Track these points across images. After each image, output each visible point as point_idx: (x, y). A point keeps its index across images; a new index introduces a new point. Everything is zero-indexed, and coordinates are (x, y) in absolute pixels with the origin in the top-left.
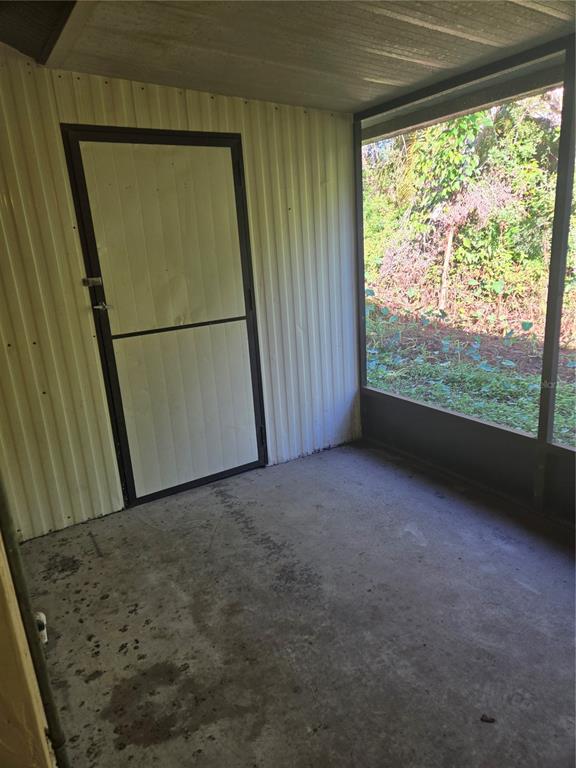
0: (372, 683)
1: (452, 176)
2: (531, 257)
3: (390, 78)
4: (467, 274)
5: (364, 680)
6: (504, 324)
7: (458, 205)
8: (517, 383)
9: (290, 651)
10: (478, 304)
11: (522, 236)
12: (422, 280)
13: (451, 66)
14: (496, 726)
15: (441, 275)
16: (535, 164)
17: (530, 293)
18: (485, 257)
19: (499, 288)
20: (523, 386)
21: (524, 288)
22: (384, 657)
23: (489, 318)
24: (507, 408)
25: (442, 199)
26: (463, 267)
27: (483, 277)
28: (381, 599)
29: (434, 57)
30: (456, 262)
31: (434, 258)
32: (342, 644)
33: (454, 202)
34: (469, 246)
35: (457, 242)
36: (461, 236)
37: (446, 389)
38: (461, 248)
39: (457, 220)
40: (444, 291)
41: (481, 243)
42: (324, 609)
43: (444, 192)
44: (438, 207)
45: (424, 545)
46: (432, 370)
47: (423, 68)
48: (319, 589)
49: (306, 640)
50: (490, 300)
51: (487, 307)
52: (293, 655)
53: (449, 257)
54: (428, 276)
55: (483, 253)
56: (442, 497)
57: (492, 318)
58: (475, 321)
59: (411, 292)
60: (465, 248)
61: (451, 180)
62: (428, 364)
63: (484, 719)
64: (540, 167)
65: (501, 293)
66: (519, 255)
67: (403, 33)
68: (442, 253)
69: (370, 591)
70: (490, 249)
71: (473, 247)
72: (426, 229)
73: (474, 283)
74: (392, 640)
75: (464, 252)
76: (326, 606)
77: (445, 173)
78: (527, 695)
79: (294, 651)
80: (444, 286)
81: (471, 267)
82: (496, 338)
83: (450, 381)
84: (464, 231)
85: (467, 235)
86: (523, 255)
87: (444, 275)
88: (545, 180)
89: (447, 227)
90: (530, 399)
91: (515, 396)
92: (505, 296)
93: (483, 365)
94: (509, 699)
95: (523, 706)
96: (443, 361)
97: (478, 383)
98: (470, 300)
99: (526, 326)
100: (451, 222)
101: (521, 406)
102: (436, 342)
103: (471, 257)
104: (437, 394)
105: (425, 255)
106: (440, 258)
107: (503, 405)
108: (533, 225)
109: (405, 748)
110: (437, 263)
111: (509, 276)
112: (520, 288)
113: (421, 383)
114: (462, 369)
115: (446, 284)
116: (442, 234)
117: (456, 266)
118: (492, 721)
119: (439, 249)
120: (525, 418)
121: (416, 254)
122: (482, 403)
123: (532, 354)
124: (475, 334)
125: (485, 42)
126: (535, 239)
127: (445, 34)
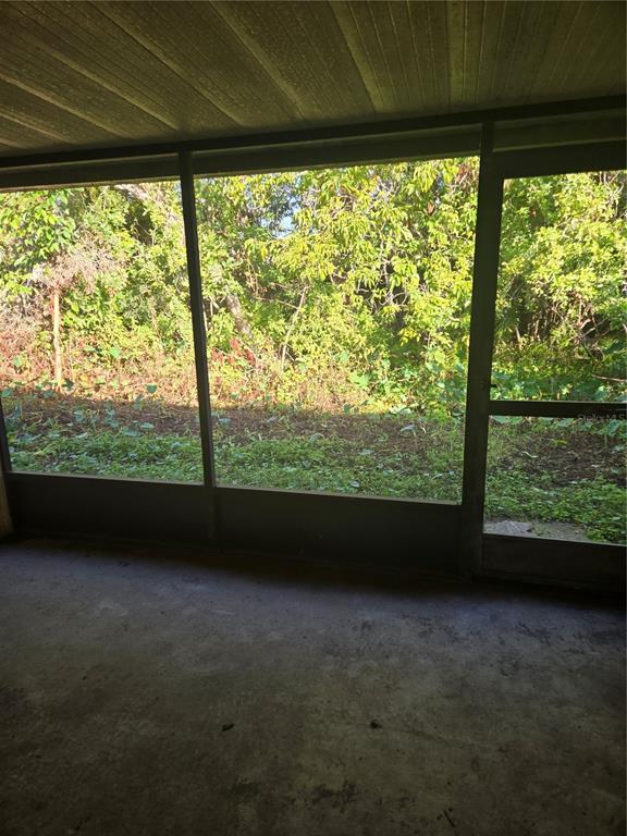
0: (120, 756)
1: (49, 237)
2: (141, 323)
3: (7, 138)
4: (80, 339)
5: (110, 759)
6: (127, 390)
7: (60, 269)
8: (159, 443)
9: (15, 776)
10: (98, 370)
11: (128, 302)
12: (29, 348)
13: (74, 142)
14: (235, 728)
15: (51, 342)
16: (126, 234)
17: (147, 357)
18: (97, 323)
19: (116, 353)
20: (166, 446)
21: (141, 353)
22: (122, 728)
23: (111, 384)
24: (157, 468)
25: (40, 260)
26: (74, 334)
27: (99, 342)
28: (99, 680)
29: (60, 131)
30: (66, 327)
31: (39, 323)
32: (74, 740)
33: (55, 264)
34: (77, 311)
35: (64, 308)
36: (68, 301)
37: (92, 460)
38: (69, 313)
39: (62, 282)
40: (58, 359)
41: (90, 308)
42: (40, 718)
43: (42, 252)
44: (37, 267)
45: (126, 613)
46: (70, 444)
47: (44, 137)
48: (26, 702)
49: (31, 757)
50: (109, 366)
51: (107, 373)
52: (22, 778)
53: (57, 322)
54: (36, 343)
55: (94, 318)
56: (126, 565)
57: (114, 384)
58: (97, 388)
59: (20, 361)
60: (73, 311)
61: (48, 241)
62: (65, 439)
63: (225, 729)
64: (132, 236)
65: (119, 358)
66: (129, 320)
67: (32, 105)
68: (49, 317)
69: (85, 678)
70: (100, 314)
71: (81, 311)
72: (26, 291)
73: (89, 349)
74: (125, 710)
75: (73, 317)
76: (42, 714)
77: (40, 231)
78: (250, 693)
79: (21, 774)
80: (57, 353)
81: (82, 332)
82: (124, 404)
83: (94, 452)
84: (68, 295)
85: (72, 299)
86: (133, 321)
87: (55, 340)
88: (142, 251)
89: (50, 290)
90: (175, 456)
91: (161, 456)
92: (123, 361)
93: (124, 431)
94: (238, 703)
95: (249, 703)
96: (79, 432)
97: (124, 449)
98: (88, 367)
99: (151, 389)
100: (54, 284)
101: (169, 463)
102: (63, 414)
103: (81, 322)
104: (85, 467)
105: (27, 319)
106: (47, 323)
107: (153, 466)
108: (136, 292)
109: (170, 789)
110: (44, 328)
111: (124, 341)
112: (138, 353)
113: (62, 459)
114: (102, 439)
115: (59, 350)
116: (45, 297)
117: (67, 332)
118: (231, 726)
119: (45, 313)
120: (177, 473)
121: (17, 318)
122: (134, 468)
123: (162, 415)
124: (103, 402)
125: (109, 129)
126: (141, 306)
127: (73, 115)
